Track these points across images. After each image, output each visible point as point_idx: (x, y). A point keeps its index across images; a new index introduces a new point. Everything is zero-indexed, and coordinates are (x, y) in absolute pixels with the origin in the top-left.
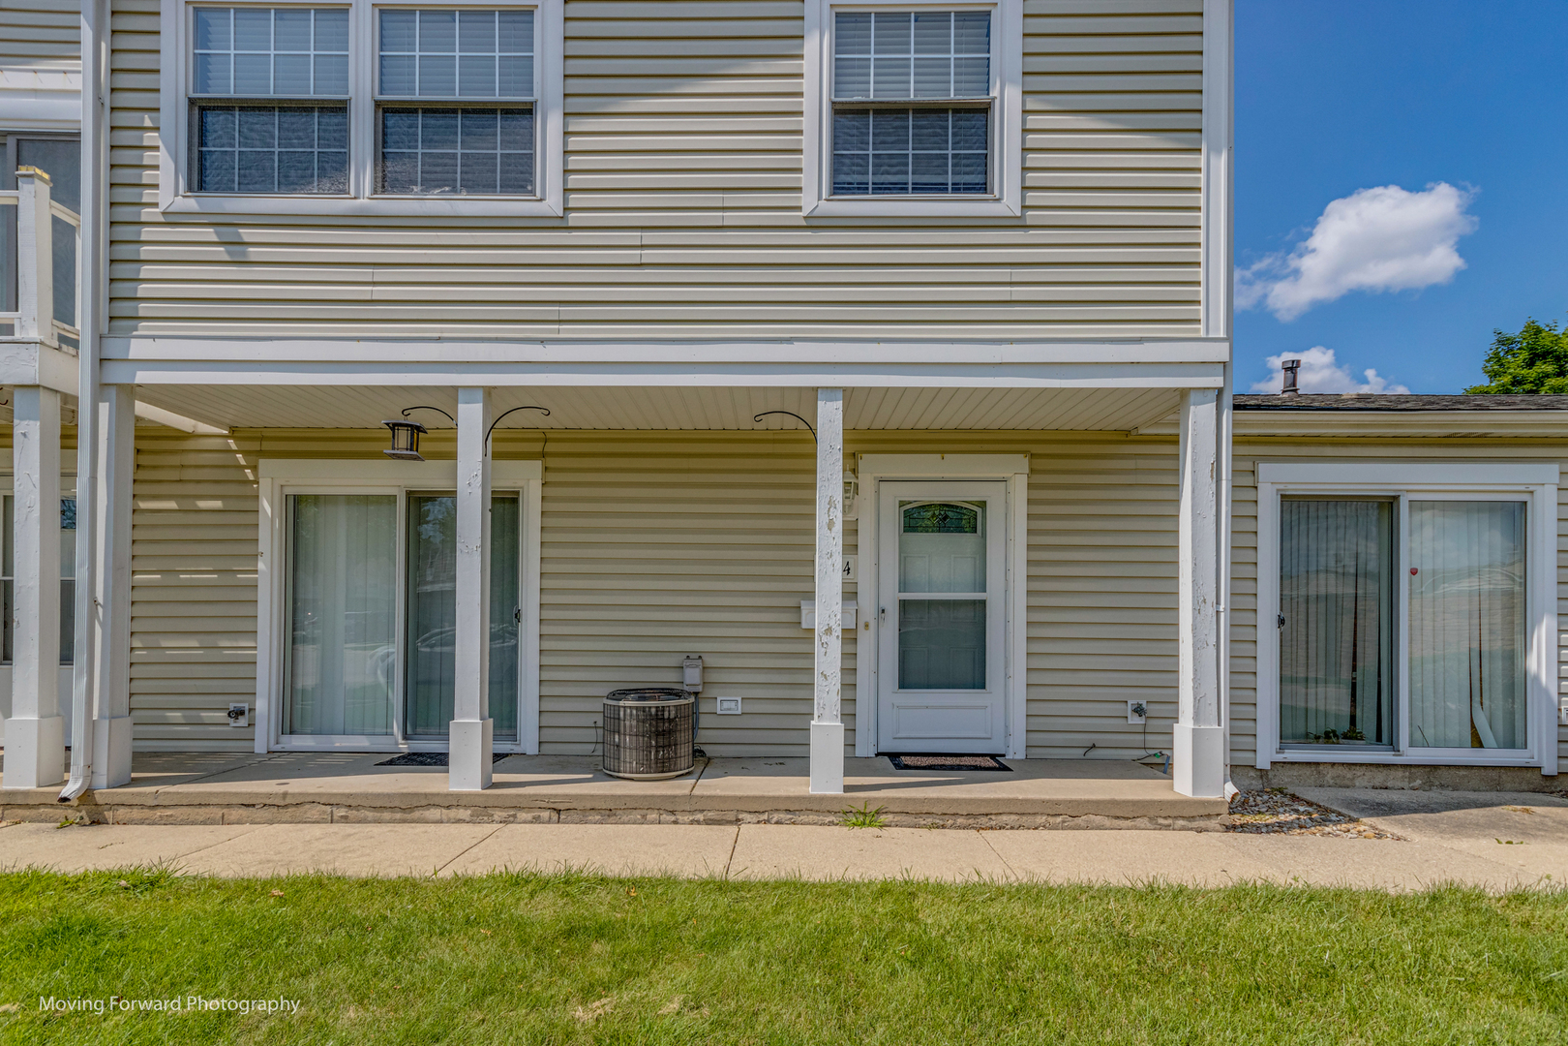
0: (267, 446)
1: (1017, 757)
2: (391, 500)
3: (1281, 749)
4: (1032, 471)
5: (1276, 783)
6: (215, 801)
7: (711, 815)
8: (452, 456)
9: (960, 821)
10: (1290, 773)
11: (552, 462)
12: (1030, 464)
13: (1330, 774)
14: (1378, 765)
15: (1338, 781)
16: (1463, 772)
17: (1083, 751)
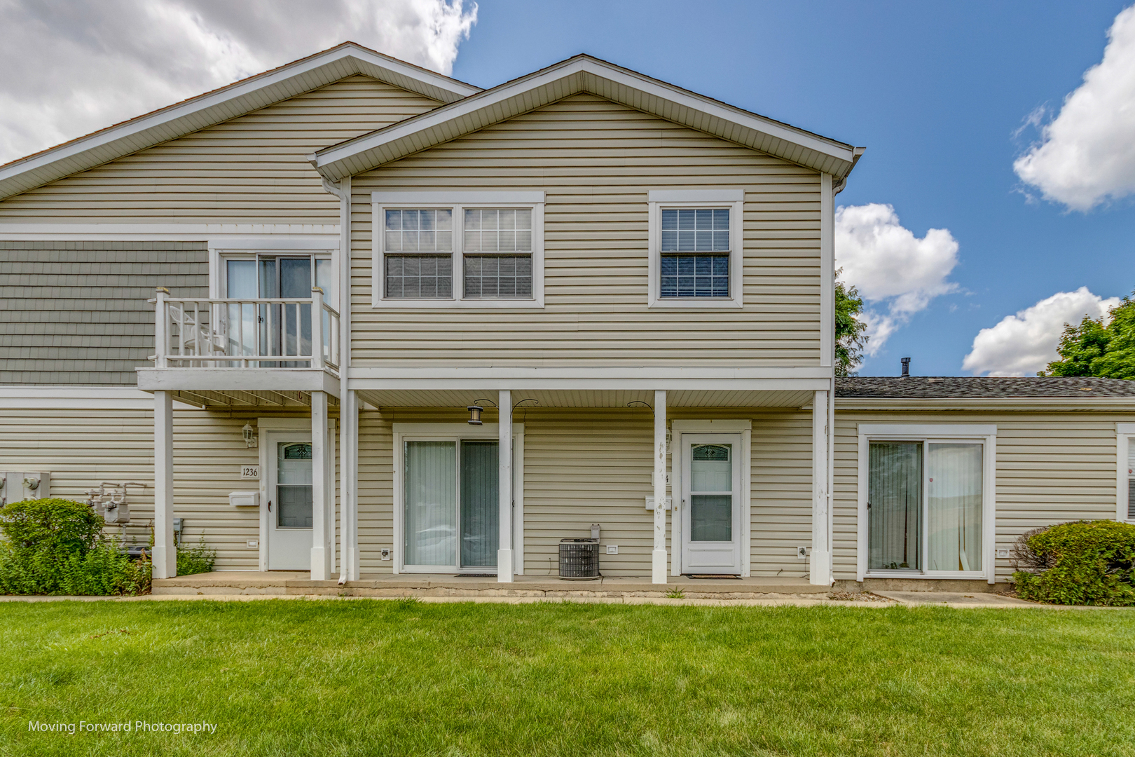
0: (397, 416)
1: (746, 576)
2: (452, 444)
3: (868, 572)
4: (753, 428)
5: (866, 589)
6: (400, 586)
7: (610, 593)
8: (497, 421)
9: (717, 595)
10: (873, 584)
11: (530, 424)
12: (752, 424)
13: (891, 584)
14: (913, 580)
15: (895, 588)
16: (952, 583)
17: (777, 573)
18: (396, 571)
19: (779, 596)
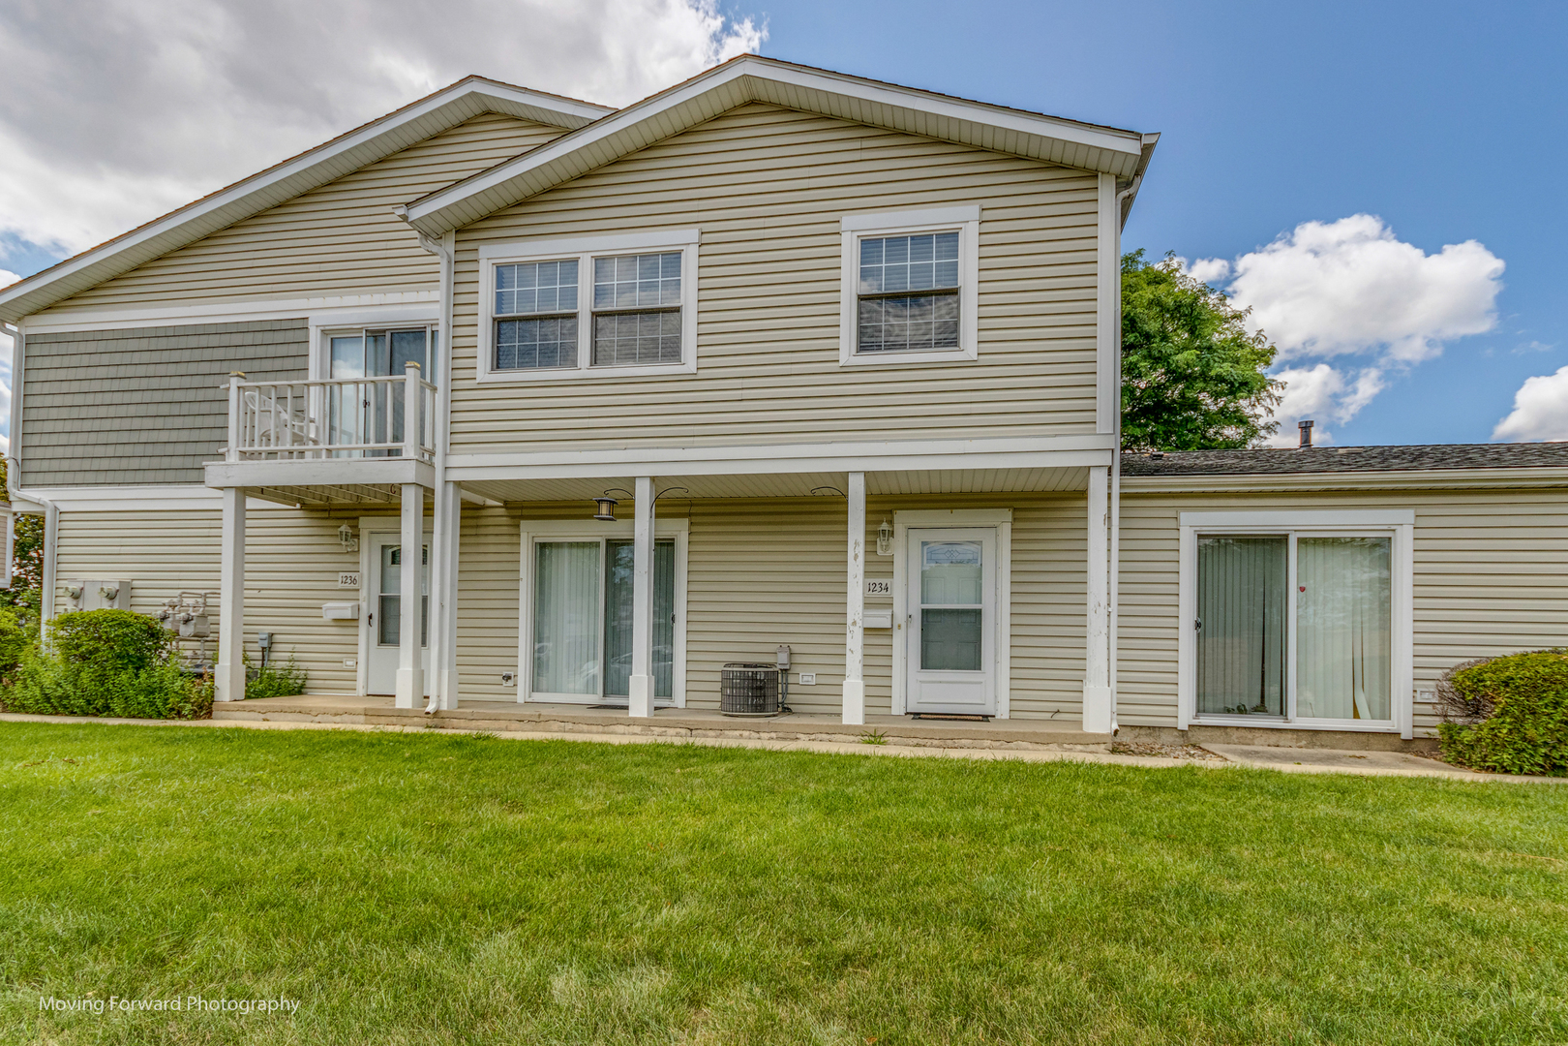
0: (525, 512)
1: (1003, 717)
2: (597, 544)
3: (1197, 716)
4: (1015, 519)
5: (1193, 740)
6: (503, 718)
9: (935, 742)
10: (1204, 734)
11: (695, 519)
12: (1013, 514)
13: (1235, 735)
14: (1272, 730)
15: (1241, 740)
16: (1339, 736)
17: (1051, 714)
18: (520, 699)
19: (1030, 746)
